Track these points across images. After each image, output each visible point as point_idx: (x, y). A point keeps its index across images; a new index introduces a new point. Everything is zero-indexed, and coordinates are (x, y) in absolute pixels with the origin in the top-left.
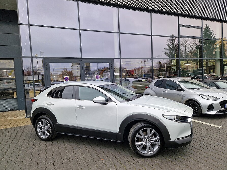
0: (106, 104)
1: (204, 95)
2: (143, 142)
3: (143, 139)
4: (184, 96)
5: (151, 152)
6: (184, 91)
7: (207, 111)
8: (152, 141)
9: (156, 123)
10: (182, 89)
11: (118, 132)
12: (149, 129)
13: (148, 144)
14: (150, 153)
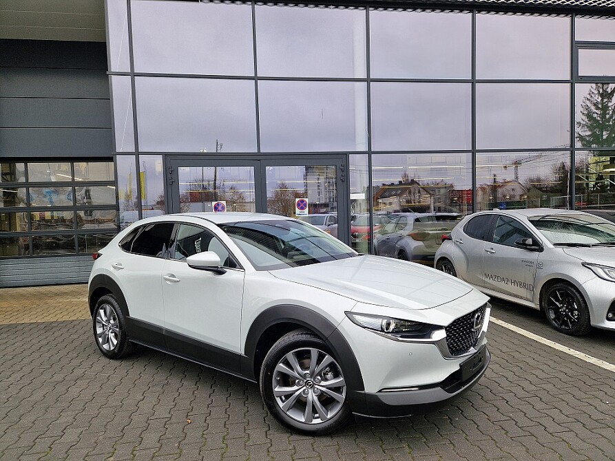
0: (221, 273)
1: (603, 267)
2: (295, 388)
3: (298, 379)
4: (540, 266)
5: (319, 421)
6: (541, 249)
7: (608, 319)
8: (324, 389)
9: (326, 333)
10: (536, 243)
11: (243, 353)
12: (314, 352)
13: (312, 396)
14: (315, 421)
